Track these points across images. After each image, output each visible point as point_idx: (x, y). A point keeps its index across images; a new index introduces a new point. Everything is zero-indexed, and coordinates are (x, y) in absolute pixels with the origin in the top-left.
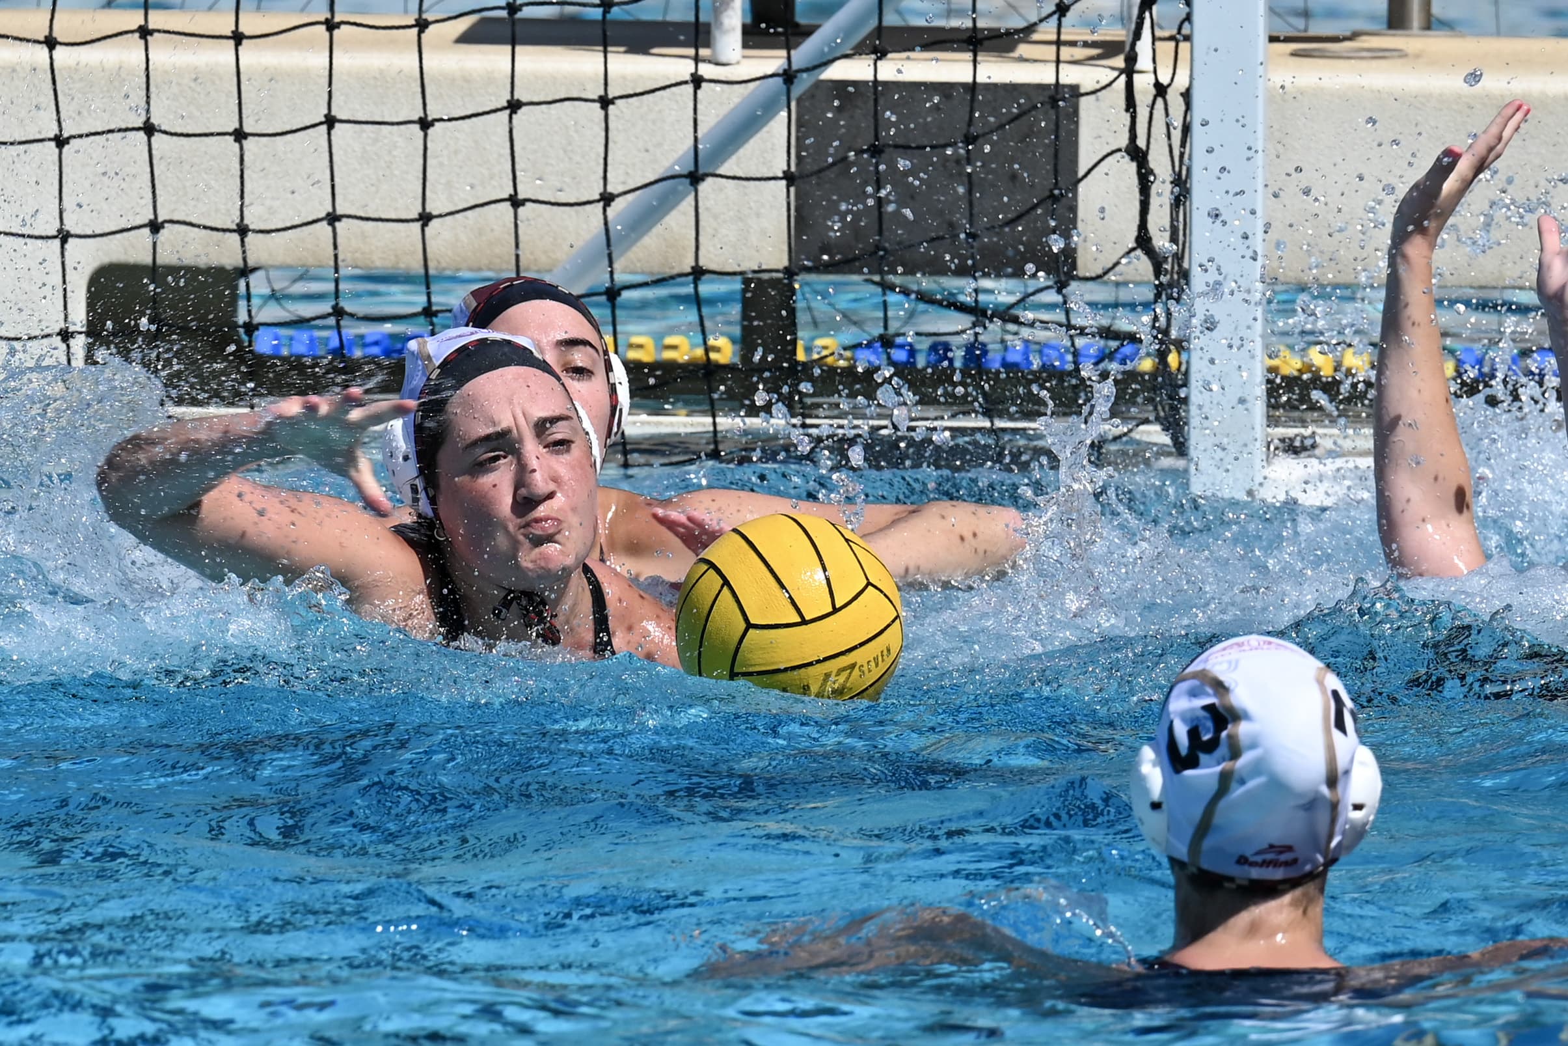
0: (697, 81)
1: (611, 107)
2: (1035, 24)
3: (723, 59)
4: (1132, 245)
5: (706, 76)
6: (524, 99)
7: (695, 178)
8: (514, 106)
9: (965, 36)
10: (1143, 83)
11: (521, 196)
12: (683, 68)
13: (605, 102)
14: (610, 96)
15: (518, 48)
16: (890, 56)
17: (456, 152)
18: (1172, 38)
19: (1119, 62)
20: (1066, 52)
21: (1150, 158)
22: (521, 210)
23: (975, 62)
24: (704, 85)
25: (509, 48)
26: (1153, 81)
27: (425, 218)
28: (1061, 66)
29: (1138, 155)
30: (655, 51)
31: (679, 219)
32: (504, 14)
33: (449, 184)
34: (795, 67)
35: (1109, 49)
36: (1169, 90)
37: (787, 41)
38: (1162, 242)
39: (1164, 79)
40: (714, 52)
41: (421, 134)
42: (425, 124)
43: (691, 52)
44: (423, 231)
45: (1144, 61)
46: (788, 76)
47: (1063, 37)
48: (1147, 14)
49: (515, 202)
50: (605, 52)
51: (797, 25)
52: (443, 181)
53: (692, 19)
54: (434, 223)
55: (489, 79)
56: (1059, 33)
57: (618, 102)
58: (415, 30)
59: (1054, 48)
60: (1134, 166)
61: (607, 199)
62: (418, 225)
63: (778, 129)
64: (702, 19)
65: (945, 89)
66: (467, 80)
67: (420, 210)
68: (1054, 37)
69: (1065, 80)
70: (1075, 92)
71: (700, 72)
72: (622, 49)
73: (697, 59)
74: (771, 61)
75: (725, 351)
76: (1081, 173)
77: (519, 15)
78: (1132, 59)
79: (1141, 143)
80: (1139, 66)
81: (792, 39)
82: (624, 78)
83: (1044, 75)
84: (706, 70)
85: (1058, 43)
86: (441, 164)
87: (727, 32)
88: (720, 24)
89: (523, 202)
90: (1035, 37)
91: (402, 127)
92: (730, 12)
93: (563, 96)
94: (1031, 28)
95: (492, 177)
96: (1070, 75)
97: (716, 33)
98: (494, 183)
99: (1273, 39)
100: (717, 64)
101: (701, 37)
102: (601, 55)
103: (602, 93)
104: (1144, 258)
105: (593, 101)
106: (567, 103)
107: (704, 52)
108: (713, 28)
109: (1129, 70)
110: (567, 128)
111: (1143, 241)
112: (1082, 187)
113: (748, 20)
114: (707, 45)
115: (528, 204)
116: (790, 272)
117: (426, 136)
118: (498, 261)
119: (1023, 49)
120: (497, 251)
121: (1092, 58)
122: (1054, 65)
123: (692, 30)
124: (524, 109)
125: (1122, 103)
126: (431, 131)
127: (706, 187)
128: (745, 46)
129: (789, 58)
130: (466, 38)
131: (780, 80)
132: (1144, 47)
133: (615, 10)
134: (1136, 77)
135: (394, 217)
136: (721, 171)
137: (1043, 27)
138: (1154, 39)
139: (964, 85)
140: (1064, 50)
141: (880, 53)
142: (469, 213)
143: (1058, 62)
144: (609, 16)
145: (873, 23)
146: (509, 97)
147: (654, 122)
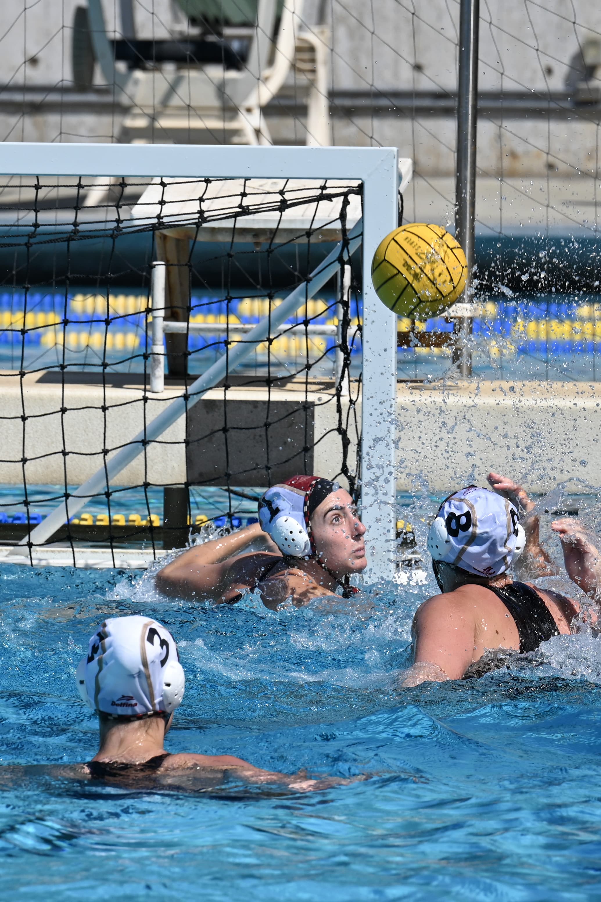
0: (145, 399)
1: (107, 411)
2: (295, 374)
3: (156, 390)
4: (340, 472)
5: (150, 397)
6: (68, 407)
7: (145, 442)
8: (64, 410)
9: (265, 379)
10: (345, 401)
11: (67, 451)
12: (140, 394)
13: (104, 409)
14: (107, 406)
15: (65, 385)
16: (232, 388)
17: (36, 432)
18: (356, 381)
19: (333, 391)
20: (311, 387)
21: (348, 433)
22: (67, 457)
23: (269, 391)
24: (148, 401)
25: (61, 385)
26: (349, 399)
27: (24, 460)
28: (308, 393)
29: (342, 432)
30: (125, 386)
31: (138, 462)
32: (57, 369)
33: (33, 446)
34: (189, 393)
35: (328, 386)
36: (356, 403)
37: (186, 382)
38: (352, 471)
39: (354, 398)
40: (152, 387)
41: (22, 423)
42: (24, 418)
43: (142, 387)
44: (23, 466)
45: (345, 392)
46: (186, 397)
47: (309, 380)
48: (346, 369)
49: (65, 453)
50: (104, 387)
51: (189, 375)
52: (31, 444)
53: (143, 372)
54: (28, 463)
55: (51, 399)
56: (307, 379)
57: (110, 409)
58: (19, 377)
59: (304, 385)
60: (340, 437)
61: (105, 452)
62: (21, 463)
63: (181, 421)
64: (147, 372)
65: (255, 404)
66: (41, 399)
67: (22, 457)
68: (305, 380)
69: (310, 399)
70: (313, 404)
71: (147, 395)
72: (110, 385)
73: (145, 390)
74: (179, 391)
75: (157, 521)
76: (315, 441)
77: (65, 370)
78: (339, 390)
79: (344, 426)
80: (342, 393)
81: (188, 381)
82: (111, 398)
83: (300, 397)
84: (149, 395)
85: (307, 383)
86: (30, 437)
87: (156, 378)
88: (154, 375)
89: (68, 453)
90: (295, 380)
91: (12, 420)
92: (159, 369)
93: (84, 406)
94: (292, 376)
95: (52, 443)
96: (312, 397)
97: (153, 379)
98: (53, 445)
99: (399, 381)
100: (153, 392)
101: (147, 380)
102: (102, 388)
103: (103, 404)
104: (345, 479)
105: (99, 408)
106: (86, 409)
107: (148, 387)
108: (151, 376)
109: (338, 395)
110: (86, 421)
111: (345, 470)
112: (316, 447)
113: (167, 373)
114: (149, 384)
115: (71, 455)
116: (187, 484)
117: (24, 424)
118: (54, 480)
119: (289, 386)
120: (55, 476)
121: (320, 390)
122: (304, 393)
123: (143, 377)
124: (68, 411)
125: (335, 408)
126: (27, 422)
127: (149, 447)
128: (166, 384)
129: (186, 389)
130: (41, 381)
131: (182, 399)
132: (345, 383)
133: (108, 368)
134: (341, 398)
135: (8, 460)
136: (157, 440)
137: (298, 376)
138: (350, 381)
139: (264, 402)
140: (309, 386)
141: (227, 387)
142: (42, 459)
143: (306, 391)
144: (106, 371)
145: (224, 375)
146: (61, 406)
147: (125, 418)
